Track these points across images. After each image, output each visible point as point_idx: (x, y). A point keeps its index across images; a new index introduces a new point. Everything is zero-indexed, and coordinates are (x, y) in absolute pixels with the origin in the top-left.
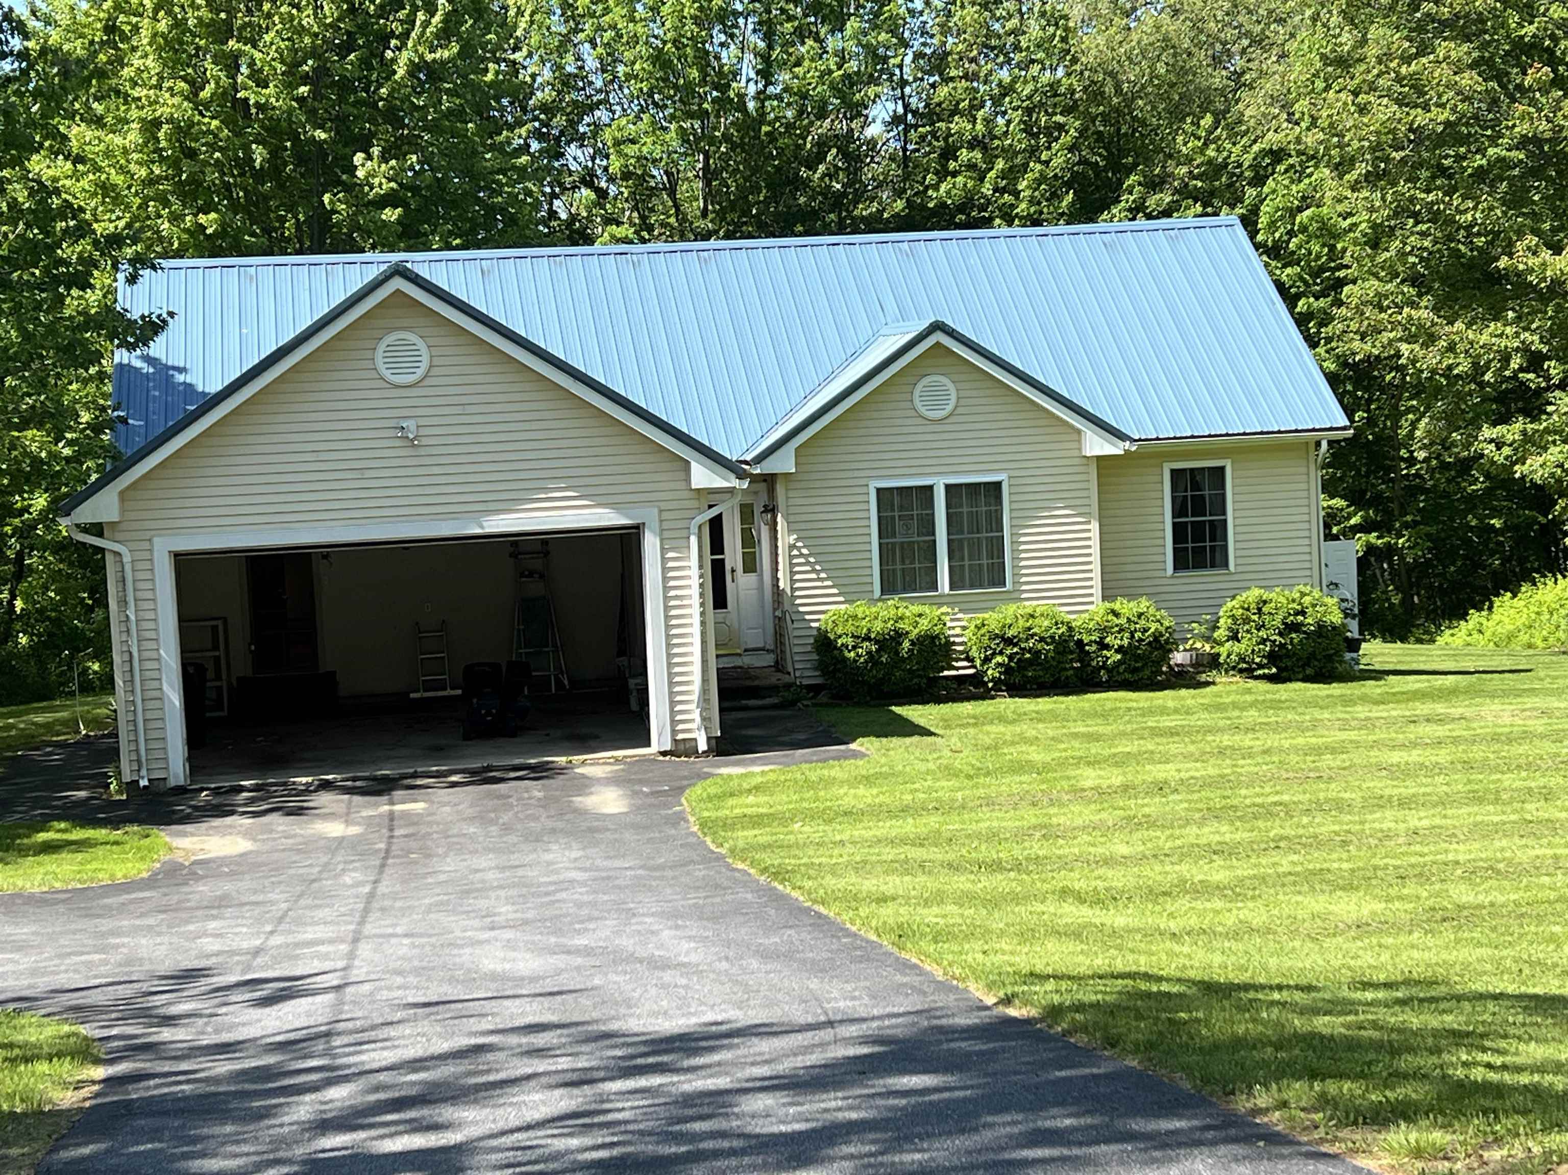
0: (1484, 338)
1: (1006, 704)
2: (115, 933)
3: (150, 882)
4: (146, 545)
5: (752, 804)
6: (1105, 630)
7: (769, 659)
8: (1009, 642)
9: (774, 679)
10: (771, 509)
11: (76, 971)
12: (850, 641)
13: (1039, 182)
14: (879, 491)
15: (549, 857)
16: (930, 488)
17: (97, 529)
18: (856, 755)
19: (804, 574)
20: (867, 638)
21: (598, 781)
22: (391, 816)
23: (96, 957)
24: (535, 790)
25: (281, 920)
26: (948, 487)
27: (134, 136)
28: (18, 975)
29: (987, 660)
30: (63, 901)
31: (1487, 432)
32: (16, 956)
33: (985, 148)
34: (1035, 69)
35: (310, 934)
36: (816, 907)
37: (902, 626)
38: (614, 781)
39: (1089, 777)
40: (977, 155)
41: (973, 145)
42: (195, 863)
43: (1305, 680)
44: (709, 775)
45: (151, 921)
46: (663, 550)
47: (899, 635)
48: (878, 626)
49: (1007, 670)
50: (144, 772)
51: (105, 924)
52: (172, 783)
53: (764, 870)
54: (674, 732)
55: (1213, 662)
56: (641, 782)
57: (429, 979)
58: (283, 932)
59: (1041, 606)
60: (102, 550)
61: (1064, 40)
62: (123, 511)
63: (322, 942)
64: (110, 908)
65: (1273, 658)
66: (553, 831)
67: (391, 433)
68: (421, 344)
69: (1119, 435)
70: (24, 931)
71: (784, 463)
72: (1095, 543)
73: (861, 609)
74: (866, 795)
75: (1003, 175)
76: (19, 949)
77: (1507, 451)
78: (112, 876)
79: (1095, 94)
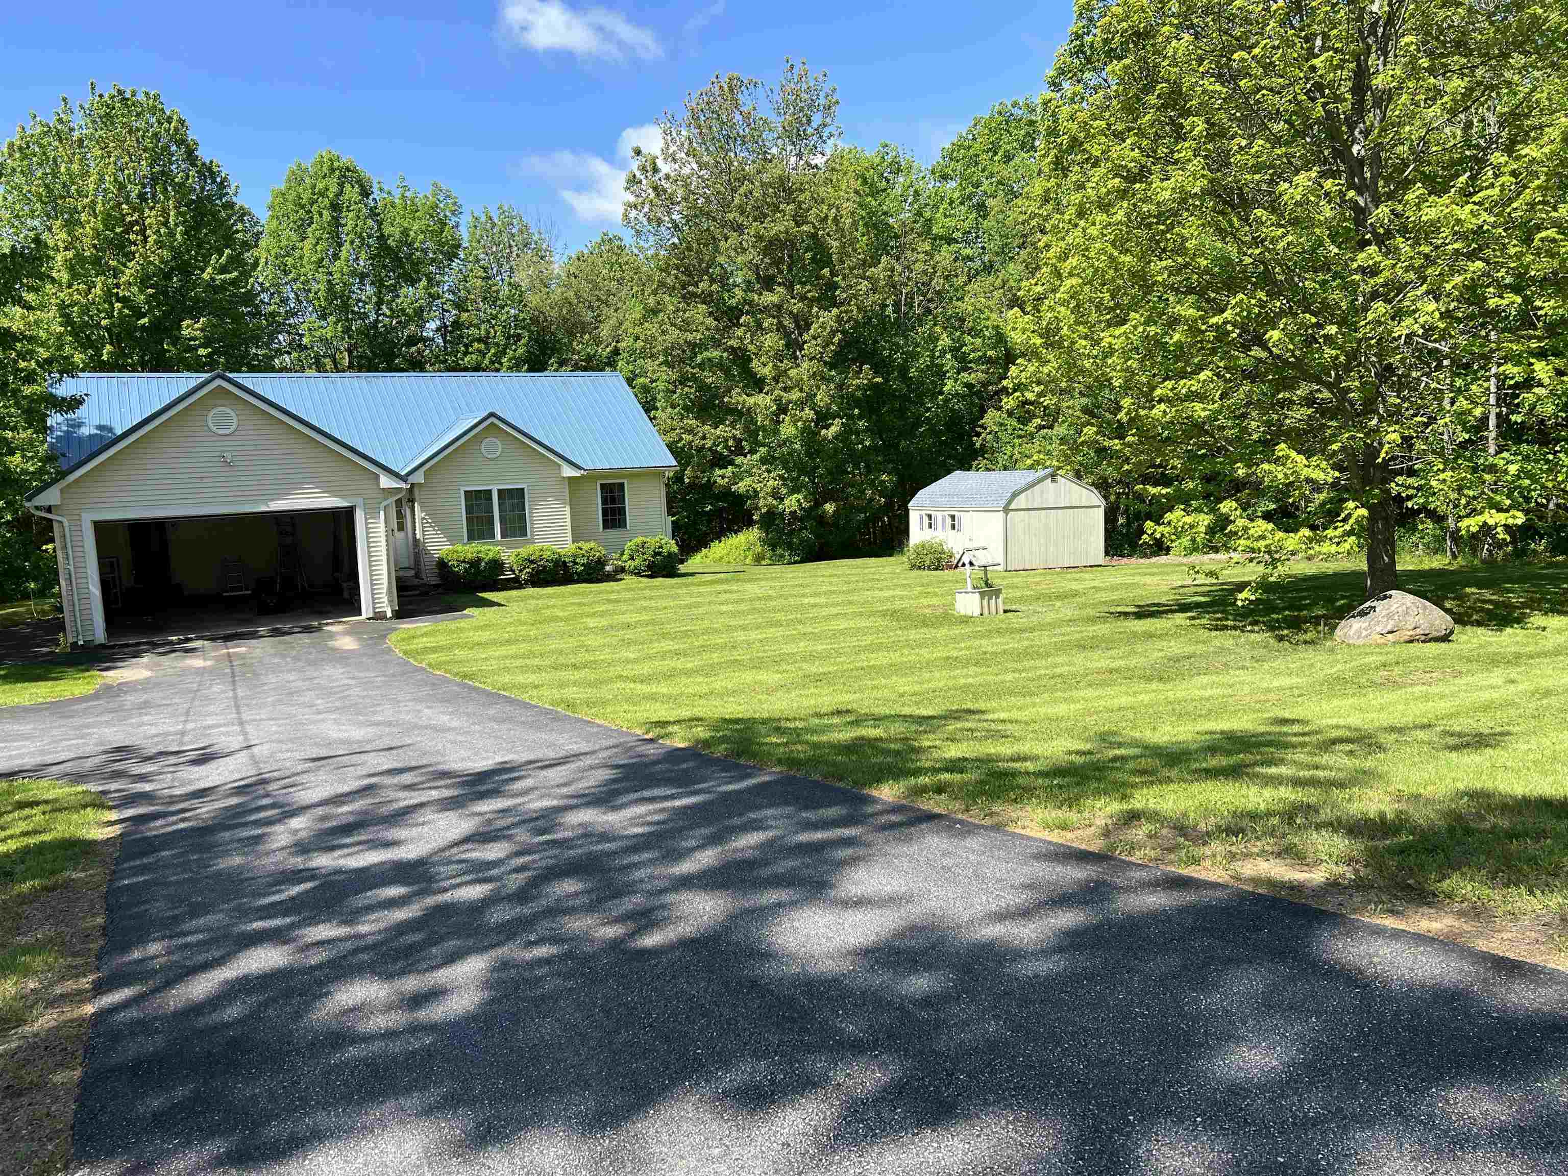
0: (718, 432)
1: (530, 591)
2: (88, 726)
3: (96, 696)
4: (77, 517)
5: (425, 642)
6: (575, 556)
7: (412, 573)
8: (532, 562)
9: (416, 582)
10: (412, 501)
11: (68, 750)
12: (456, 563)
13: (510, 359)
14: (466, 492)
15: (327, 673)
16: (490, 491)
17: (49, 510)
18: (468, 616)
19: (430, 531)
20: (464, 562)
21: (337, 633)
22: (229, 655)
23: (80, 741)
24: (305, 639)
25: (187, 713)
26: (499, 491)
27: (53, 312)
28: (32, 754)
29: (521, 571)
30: (46, 709)
31: (718, 472)
32: (27, 743)
33: (486, 343)
34: (507, 309)
35: (210, 721)
36: (501, 692)
37: (482, 555)
38: (347, 633)
39: (591, 622)
40: (482, 346)
41: (480, 340)
42: (120, 684)
43: (664, 576)
44: (396, 629)
45: (104, 718)
46: (366, 519)
47: (479, 560)
48: (469, 556)
49: (531, 575)
50: (80, 637)
51: (77, 721)
52: (97, 642)
53: (457, 674)
54: (374, 608)
55: (622, 570)
56: (362, 633)
57: (302, 745)
58: (192, 721)
59: (546, 545)
60: (51, 520)
61: (520, 296)
62: (63, 499)
63: (221, 726)
64: (76, 711)
65: (649, 567)
66: (323, 660)
67: (217, 459)
68: (232, 414)
69: (580, 468)
70: (26, 728)
71: (419, 478)
72: (568, 516)
73: (459, 548)
74: (485, 636)
75: (494, 355)
76: (27, 739)
77: (726, 480)
78: (72, 694)
79: (535, 320)
